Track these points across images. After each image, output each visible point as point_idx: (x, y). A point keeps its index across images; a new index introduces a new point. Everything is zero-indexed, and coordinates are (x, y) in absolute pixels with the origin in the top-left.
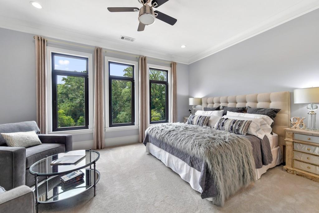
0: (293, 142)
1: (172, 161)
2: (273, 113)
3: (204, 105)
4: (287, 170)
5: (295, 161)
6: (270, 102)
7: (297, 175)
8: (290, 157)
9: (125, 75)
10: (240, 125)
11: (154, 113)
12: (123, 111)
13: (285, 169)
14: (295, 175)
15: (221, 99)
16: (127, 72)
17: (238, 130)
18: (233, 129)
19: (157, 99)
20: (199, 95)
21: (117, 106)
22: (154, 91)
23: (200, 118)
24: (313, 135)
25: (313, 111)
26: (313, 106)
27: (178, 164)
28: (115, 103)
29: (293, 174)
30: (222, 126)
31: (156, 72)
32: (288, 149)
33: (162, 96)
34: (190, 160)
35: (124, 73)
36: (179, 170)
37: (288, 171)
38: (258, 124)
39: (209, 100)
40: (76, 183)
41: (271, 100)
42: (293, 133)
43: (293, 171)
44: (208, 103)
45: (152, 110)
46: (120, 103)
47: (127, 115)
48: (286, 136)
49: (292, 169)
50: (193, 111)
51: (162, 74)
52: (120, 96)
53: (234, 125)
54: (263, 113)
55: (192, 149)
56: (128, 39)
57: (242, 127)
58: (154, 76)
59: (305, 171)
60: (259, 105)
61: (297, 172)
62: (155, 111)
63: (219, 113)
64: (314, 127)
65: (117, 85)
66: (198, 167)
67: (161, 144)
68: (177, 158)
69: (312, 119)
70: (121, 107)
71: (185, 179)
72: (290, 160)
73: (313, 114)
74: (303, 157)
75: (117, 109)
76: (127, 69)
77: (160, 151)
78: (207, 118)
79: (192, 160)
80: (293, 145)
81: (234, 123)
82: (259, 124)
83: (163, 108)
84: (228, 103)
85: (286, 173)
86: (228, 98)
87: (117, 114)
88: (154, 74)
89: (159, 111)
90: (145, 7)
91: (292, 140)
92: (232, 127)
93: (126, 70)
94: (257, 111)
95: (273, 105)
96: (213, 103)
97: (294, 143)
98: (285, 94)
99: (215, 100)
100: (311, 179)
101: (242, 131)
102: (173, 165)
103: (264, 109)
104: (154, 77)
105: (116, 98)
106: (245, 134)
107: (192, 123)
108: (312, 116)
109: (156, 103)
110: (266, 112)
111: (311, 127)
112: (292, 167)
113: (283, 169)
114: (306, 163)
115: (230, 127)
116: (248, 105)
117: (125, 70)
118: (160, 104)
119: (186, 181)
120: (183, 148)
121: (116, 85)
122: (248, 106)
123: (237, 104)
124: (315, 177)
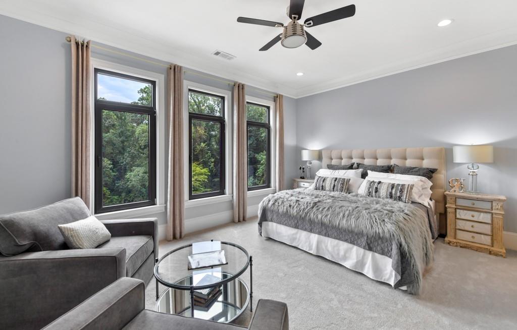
0: (456, 208)
1: (326, 246)
2: (430, 173)
3: (325, 161)
4: (449, 243)
5: (457, 231)
6: (423, 159)
7: (461, 247)
8: (453, 227)
9: (142, 99)
10: (401, 191)
11: (198, 169)
12: (138, 166)
13: (448, 241)
14: (459, 248)
15: (355, 153)
16: (145, 95)
17: (400, 197)
18: (393, 195)
19: (202, 144)
20: (315, 145)
21: (125, 157)
22: (197, 131)
23: (335, 181)
24: (478, 199)
25: (474, 172)
26: (474, 166)
27: (338, 250)
28: (120, 152)
29: (457, 246)
30: (376, 192)
31: (200, 98)
32: (450, 217)
33: (210, 140)
34: (367, 242)
35: (140, 96)
36: (340, 256)
37: (451, 244)
38: (419, 188)
39: (334, 154)
40: (216, 296)
41: (424, 158)
42: (456, 198)
43: (456, 243)
44: (333, 158)
45: (193, 164)
46: (132, 151)
47: (145, 173)
48: (448, 202)
49: (455, 241)
50: (308, 169)
51: (211, 101)
52: (132, 139)
53: (394, 191)
54: (418, 173)
55: (372, 226)
56: (226, 56)
57: (405, 193)
58: (196, 105)
59: (470, 242)
60: (409, 163)
61: (461, 243)
62: (199, 164)
63: (357, 173)
64: (476, 190)
65: (125, 118)
66: (382, 249)
67: (300, 221)
68: (336, 241)
69: (473, 180)
70: (133, 158)
71: (356, 268)
72: (453, 231)
73: (474, 175)
74: (467, 226)
75: (125, 163)
76: (145, 89)
77: (297, 233)
78: (346, 181)
79: (371, 241)
80: (456, 211)
81: (393, 188)
82: (421, 189)
83: (213, 160)
84: (364, 159)
85: (448, 246)
86: (365, 152)
87: (125, 171)
88: (197, 101)
89: (205, 164)
90: (294, 25)
91: (454, 206)
92: (391, 193)
93: (145, 92)
94: (409, 171)
95: (427, 164)
96: (341, 159)
97: (458, 211)
98: (441, 150)
99: (344, 154)
100: (477, 250)
101: (406, 199)
102: (328, 251)
103: (417, 169)
104: (198, 107)
105: (123, 142)
106: (410, 202)
107: (322, 189)
108: (473, 177)
109: (202, 151)
110: (421, 172)
111: (472, 190)
112: (455, 239)
113: (444, 242)
114: (470, 232)
115: (389, 193)
116: (393, 162)
117: (142, 91)
118: (207, 153)
119: (357, 271)
120: (353, 225)
121: (123, 118)
122: (394, 164)
123: (378, 161)
124: (480, 247)
